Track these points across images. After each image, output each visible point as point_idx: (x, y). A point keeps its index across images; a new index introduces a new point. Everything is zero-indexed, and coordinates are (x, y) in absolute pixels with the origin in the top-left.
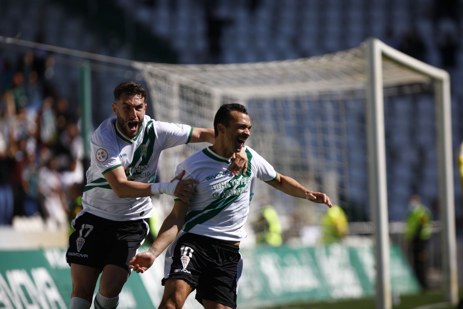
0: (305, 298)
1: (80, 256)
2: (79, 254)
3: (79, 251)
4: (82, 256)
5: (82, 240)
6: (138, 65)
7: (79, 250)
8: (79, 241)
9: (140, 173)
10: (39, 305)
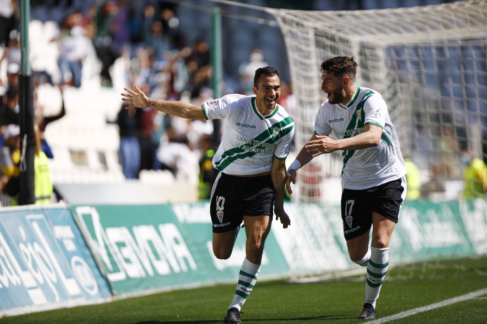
0: (447, 255)
1: (354, 231)
2: (352, 229)
3: (351, 228)
4: (356, 230)
6: (271, 11)
8: (348, 219)
10: (168, 261)
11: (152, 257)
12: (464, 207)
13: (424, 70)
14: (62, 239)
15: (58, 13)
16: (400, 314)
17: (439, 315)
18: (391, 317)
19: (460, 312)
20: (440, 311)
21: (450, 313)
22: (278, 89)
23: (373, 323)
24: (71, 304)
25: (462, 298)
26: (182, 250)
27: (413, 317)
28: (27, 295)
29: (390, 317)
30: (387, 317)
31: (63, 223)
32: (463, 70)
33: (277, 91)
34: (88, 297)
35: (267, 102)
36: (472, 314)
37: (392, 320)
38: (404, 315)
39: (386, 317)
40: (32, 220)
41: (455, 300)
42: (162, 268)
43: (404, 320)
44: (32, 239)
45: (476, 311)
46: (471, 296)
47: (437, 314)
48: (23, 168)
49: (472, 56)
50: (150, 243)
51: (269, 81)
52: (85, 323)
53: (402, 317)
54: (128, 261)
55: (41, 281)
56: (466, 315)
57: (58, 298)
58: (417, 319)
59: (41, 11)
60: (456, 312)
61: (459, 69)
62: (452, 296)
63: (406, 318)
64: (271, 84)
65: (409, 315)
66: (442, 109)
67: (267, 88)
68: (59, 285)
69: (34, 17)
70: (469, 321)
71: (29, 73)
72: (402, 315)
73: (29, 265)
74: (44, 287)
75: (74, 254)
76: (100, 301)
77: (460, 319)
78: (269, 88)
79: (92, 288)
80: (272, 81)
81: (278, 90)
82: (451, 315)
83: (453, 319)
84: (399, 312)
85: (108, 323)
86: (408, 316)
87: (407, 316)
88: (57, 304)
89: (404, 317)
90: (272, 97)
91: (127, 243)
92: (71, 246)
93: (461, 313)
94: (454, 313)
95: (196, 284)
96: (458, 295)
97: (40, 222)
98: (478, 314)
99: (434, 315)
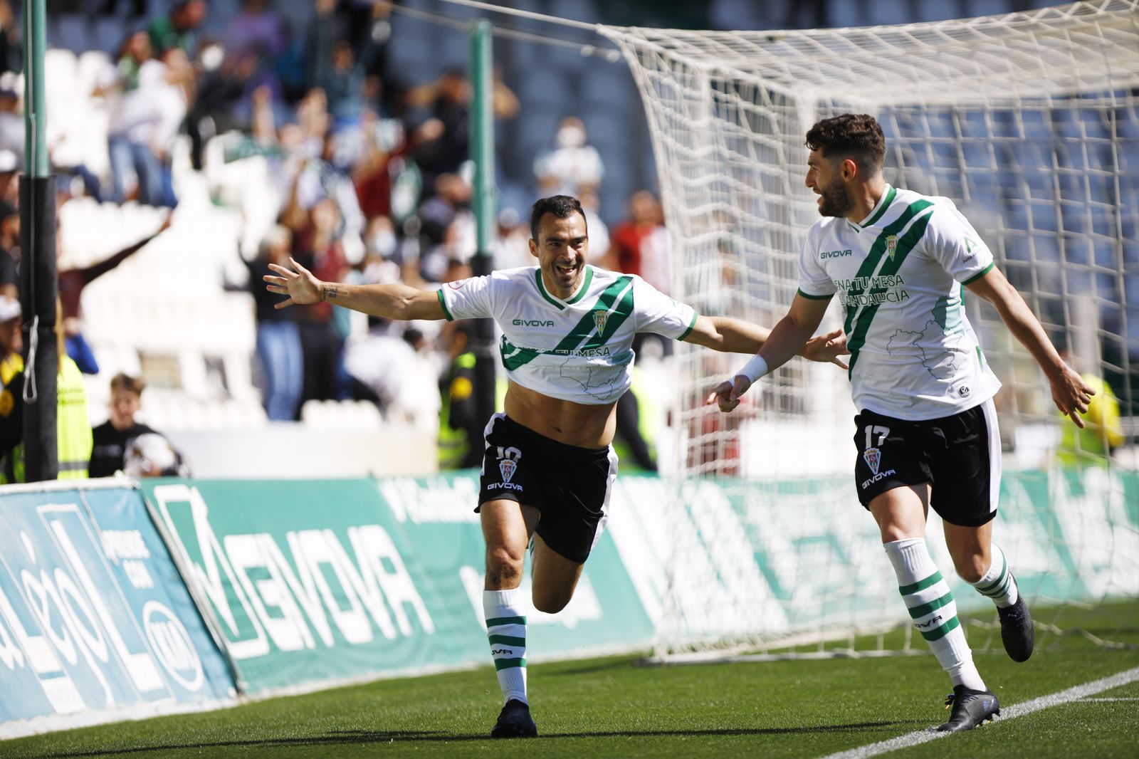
2: (879, 476)
5: (875, 451)
6: (604, 30)
7: (875, 471)
8: (870, 456)
9: (885, 290)
10: (368, 613)
11: (332, 604)
12: (1058, 486)
13: (964, 167)
14: (121, 560)
15: (111, 31)
16: (909, 736)
17: (1000, 740)
18: (889, 743)
19: (1050, 732)
20: (1002, 729)
21: (1028, 735)
22: (580, 244)
23: (848, 757)
24: (140, 711)
25: (1054, 700)
26: (401, 587)
27: (941, 743)
28: (40, 691)
29: (887, 744)
30: (880, 743)
31: (123, 524)
32: (1056, 167)
33: (579, 249)
34: (183, 695)
35: (559, 274)
36: (1077, 737)
37: (892, 750)
38: (919, 739)
39: (877, 742)
40: (50, 517)
41: (1039, 704)
42: (355, 629)
43: (919, 750)
44: (52, 561)
45: (1087, 730)
46: (1076, 694)
47: (997, 735)
48: (30, 394)
49: (1078, 135)
50: (327, 569)
51: (560, 229)
52: (174, 756)
53: (914, 744)
54: (274, 612)
55: (72, 659)
56: (1062, 738)
57: (110, 699)
58: (949, 747)
59: (73, 27)
60: (1040, 732)
61: (1050, 164)
62: (1031, 695)
63: (923, 745)
64: (565, 235)
65: (930, 739)
66: (1005, 260)
67: (556, 244)
68: (112, 668)
69: (57, 42)
70: (1071, 753)
71: (44, 172)
72: (913, 738)
73: (45, 620)
74: (79, 673)
75: (149, 595)
76: (210, 705)
77: (1050, 747)
78: (559, 242)
79: (190, 675)
80: (567, 229)
81: (580, 247)
82: (1029, 738)
83: (1034, 748)
84: (906, 731)
85: (227, 757)
86: (929, 742)
87: (926, 741)
88: (110, 712)
89: (920, 742)
90: (568, 262)
91: (273, 570)
92: (141, 577)
93: (1053, 734)
94: (1037, 734)
95: (435, 667)
96: (1044, 692)
97: (69, 520)
98: (1092, 738)
99: (989, 738)
